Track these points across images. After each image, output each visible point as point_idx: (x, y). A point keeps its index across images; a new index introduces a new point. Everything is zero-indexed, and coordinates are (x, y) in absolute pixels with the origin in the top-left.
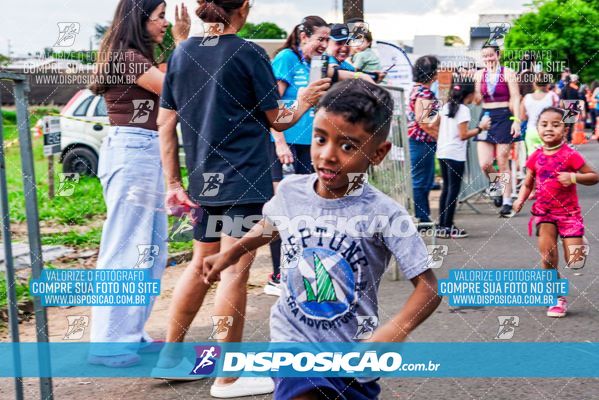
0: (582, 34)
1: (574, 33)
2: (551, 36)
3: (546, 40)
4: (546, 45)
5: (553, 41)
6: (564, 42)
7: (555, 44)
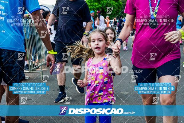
0: (106, 3)
1: (104, 3)
2: (97, 4)
3: (95, 5)
4: (95, 6)
5: (97, 5)
6: (100, 5)
7: (98, 6)
